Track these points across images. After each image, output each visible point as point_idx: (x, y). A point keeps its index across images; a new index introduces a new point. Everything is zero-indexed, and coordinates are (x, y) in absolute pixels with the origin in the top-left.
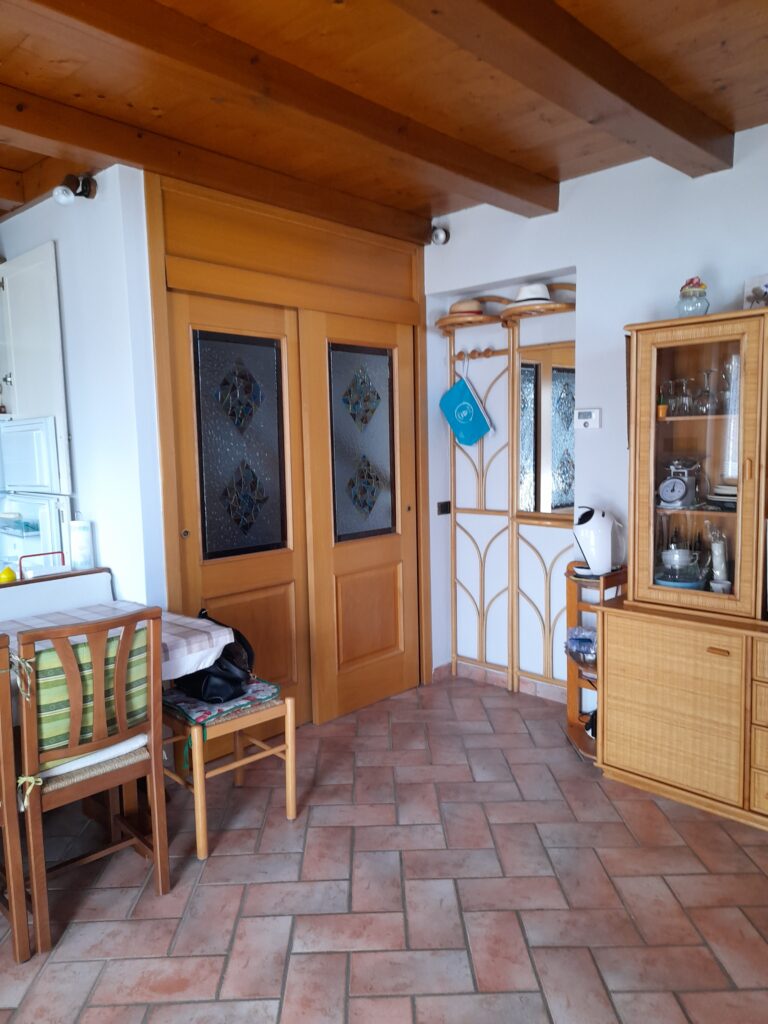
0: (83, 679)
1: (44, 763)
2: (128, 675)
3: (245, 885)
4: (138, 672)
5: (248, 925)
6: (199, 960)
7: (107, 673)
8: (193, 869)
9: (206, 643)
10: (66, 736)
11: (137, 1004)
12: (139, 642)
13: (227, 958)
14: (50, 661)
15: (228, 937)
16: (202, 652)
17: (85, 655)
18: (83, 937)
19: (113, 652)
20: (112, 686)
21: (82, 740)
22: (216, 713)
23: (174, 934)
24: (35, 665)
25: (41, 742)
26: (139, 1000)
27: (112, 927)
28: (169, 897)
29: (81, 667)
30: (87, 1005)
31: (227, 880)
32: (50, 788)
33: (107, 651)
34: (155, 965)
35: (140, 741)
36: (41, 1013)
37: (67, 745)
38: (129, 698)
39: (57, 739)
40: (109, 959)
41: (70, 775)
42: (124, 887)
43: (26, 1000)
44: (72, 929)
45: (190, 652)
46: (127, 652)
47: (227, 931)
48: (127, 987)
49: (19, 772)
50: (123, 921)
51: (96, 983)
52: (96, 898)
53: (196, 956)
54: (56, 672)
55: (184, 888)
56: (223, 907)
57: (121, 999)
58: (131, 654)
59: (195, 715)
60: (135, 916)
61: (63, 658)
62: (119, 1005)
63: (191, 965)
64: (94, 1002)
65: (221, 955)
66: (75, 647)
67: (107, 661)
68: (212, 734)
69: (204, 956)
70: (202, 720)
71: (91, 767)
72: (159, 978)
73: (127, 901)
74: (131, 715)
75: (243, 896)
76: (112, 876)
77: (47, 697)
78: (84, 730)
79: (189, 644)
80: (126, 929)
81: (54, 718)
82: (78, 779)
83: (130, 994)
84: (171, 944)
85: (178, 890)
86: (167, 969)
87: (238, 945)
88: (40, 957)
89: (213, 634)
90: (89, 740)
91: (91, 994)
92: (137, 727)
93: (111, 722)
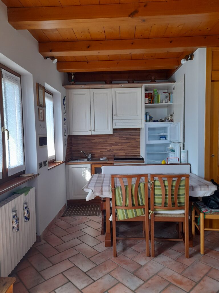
0: (166, 190)
1: (155, 209)
2: (179, 192)
3: (212, 268)
4: (182, 192)
5: (207, 279)
6: (189, 280)
7: (172, 189)
8: (198, 255)
9: (206, 188)
10: (161, 203)
11: (168, 281)
12: (183, 183)
13: (197, 284)
14: (157, 183)
15: (200, 279)
16: (205, 191)
17: (167, 184)
18: (162, 258)
19: (174, 184)
20: (174, 193)
21: (165, 206)
22: (210, 211)
23: (185, 269)
24: (154, 183)
25: (155, 203)
26: (169, 280)
27: (170, 260)
28: (188, 259)
29: (165, 186)
30: (156, 274)
31: (207, 263)
32: (157, 216)
33: (172, 183)
34: (176, 274)
35: (182, 212)
36: (147, 270)
37: (161, 206)
38: (179, 198)
39: (159, 203)
40: (166, 266)
41: (162, 214)
42: (177, 251)
43: (145, 265)
44: (161, 255)
45: (201, 190)
46: (178, 186)
47: (200, 277)
48: (167, 276)
49: (149, 209)
50: (173, 259)
51: (161, 270)
52: (170, 251)
53: (188, 278)
54: (159, 186)
55: (193, 259)
56: (202, 270)
57: (164, 277)
58: (180, 186)
59: (203, 210)
60: (177, 260)
61: (161, 183)
62: (164, 278)
63: (186, 280)
64: (158, 274)
65: (195, 282)
66: (164, 181)
67: (172, 186)
68: (207, 217)
69: (191, 279)
70: (204, 212)
71: (168, 214)
72: (176, 278)
73: (177, 255)
74: (180, 203)
75: (210, 270)
76: (176, 247)
77: (157, 192)
78: (166, 203)
79: (201, 188)
80: (173, 262)
81: (158, 198)
82: (164, 216)
83: (167, 278)
84: (183, 272)
85: (191, 259)
86: (179, 277)
87: (202, 282)
88: (152, 258)
89: (210, 186)
90: (167, 206)
91: (159, 272)
92: (181, 207)
93: (173, 203)
